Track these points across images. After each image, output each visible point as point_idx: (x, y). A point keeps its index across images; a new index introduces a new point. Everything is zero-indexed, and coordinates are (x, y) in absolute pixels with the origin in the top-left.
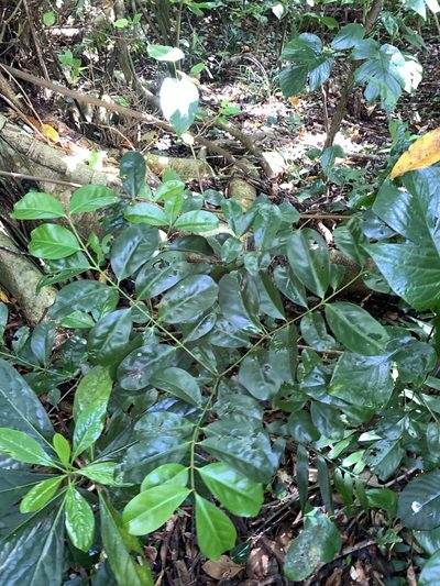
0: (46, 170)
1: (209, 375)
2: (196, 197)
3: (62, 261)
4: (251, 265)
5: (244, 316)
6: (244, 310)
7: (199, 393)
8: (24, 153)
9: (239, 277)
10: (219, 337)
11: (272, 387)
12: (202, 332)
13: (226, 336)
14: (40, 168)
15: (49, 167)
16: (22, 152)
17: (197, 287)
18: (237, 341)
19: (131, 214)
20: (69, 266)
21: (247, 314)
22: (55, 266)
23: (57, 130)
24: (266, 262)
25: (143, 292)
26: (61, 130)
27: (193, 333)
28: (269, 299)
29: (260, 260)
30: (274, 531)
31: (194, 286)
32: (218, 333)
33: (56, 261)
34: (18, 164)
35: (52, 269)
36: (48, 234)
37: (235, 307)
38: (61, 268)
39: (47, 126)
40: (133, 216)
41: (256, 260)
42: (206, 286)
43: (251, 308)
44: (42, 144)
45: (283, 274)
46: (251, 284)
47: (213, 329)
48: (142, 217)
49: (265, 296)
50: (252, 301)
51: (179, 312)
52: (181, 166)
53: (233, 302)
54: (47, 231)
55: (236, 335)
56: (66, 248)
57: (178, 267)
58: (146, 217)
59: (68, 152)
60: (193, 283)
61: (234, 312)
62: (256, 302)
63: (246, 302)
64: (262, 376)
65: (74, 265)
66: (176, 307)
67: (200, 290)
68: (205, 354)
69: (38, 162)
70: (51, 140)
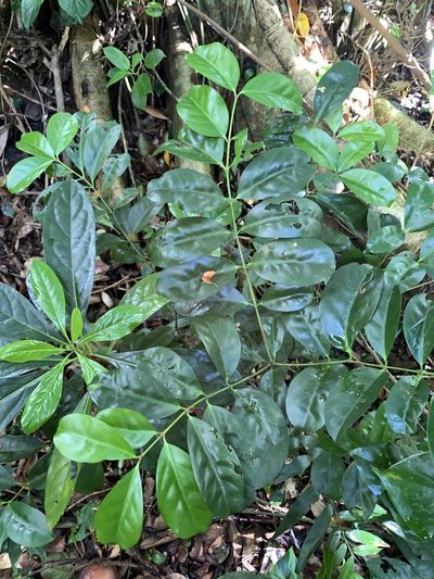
0: (274, 58)
1: (264, 355)
2: (400, 168)
3: (200, 138)
4: (395, 272)
5: (342, 322)
6: (347, 316)
7: (235, 365)
8: (264, 30)
9: (369, 276)
10: (300, 325)
11: (313, 420)
12: (284, 308)
13: (306, 330)
14: (269, 53)
15: (277, 56)
16: (262, 27)
17: (311, 256)
18: (315, 343)
19: (302, 135)
20: (202, 146)
21: (346, 323)
22: (191, 138)
23: (311, 25)
24: (413, 280)
25: (251, 225)
26: (314, 28)
27: (274, 302)
28: (383, 326)
29: (409, 273)
30: (246, 524)
31: (309, 252)
32: (300, 320)
33: (195, 134)
34: (252, 39)
35: (186, 138)
36: (206, 101)
37: (340, 307)
38: (195, 143)
39: (304, 16)
40: (303, 140)
41: (405, 270)
42: (322, 260)
43: (355, 321)
44: (286, 30)
45: (423, 309)
46: (377, 293)
47: (297, 312)
48: (311, 145)
49: (380, 319)
50: (363, 313)
51: (273, 269)
52: (410, 130)
53: (340, 299)
54: (207, 95)
55: (318, 335)
56: (212, 126)
57: (306, 223)
58: (316, 148)
59: (306, 53)
60: (310, 248)
61: (333, 310)
62: (366, 317)
63: (355, 310)
64: (311, 400)
65: (207, 149)
66: (275, 263)
67: (311, 260)
68: (276, 331)
69: (270, 46)
70: (298, 33)
